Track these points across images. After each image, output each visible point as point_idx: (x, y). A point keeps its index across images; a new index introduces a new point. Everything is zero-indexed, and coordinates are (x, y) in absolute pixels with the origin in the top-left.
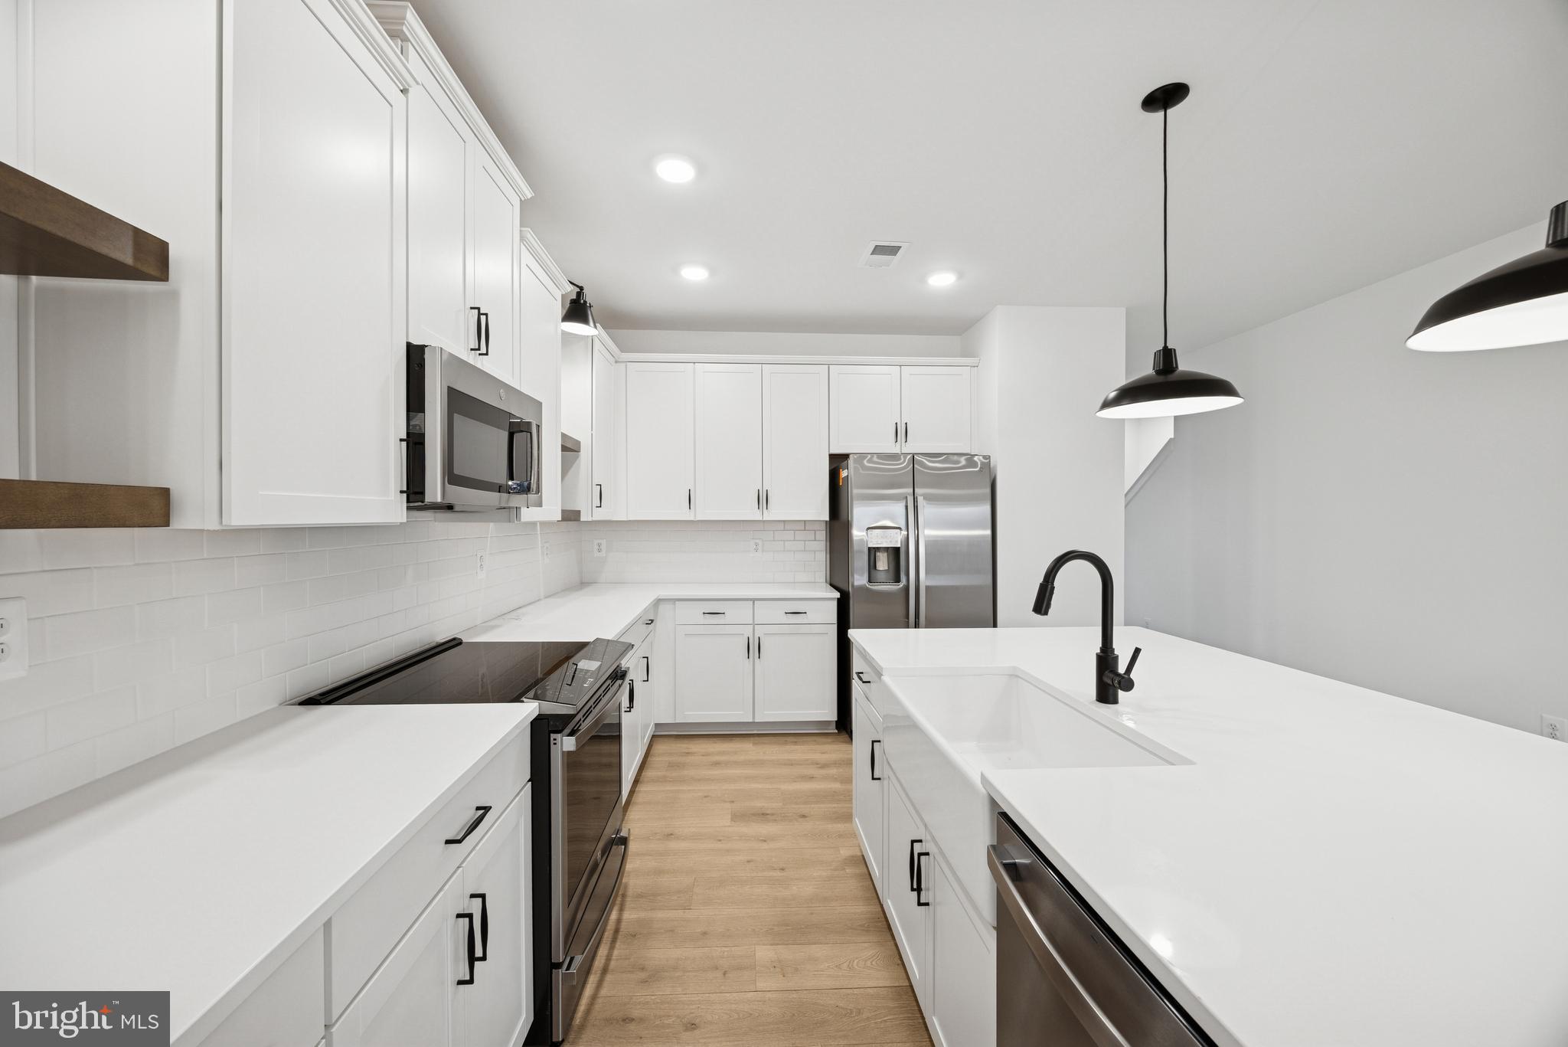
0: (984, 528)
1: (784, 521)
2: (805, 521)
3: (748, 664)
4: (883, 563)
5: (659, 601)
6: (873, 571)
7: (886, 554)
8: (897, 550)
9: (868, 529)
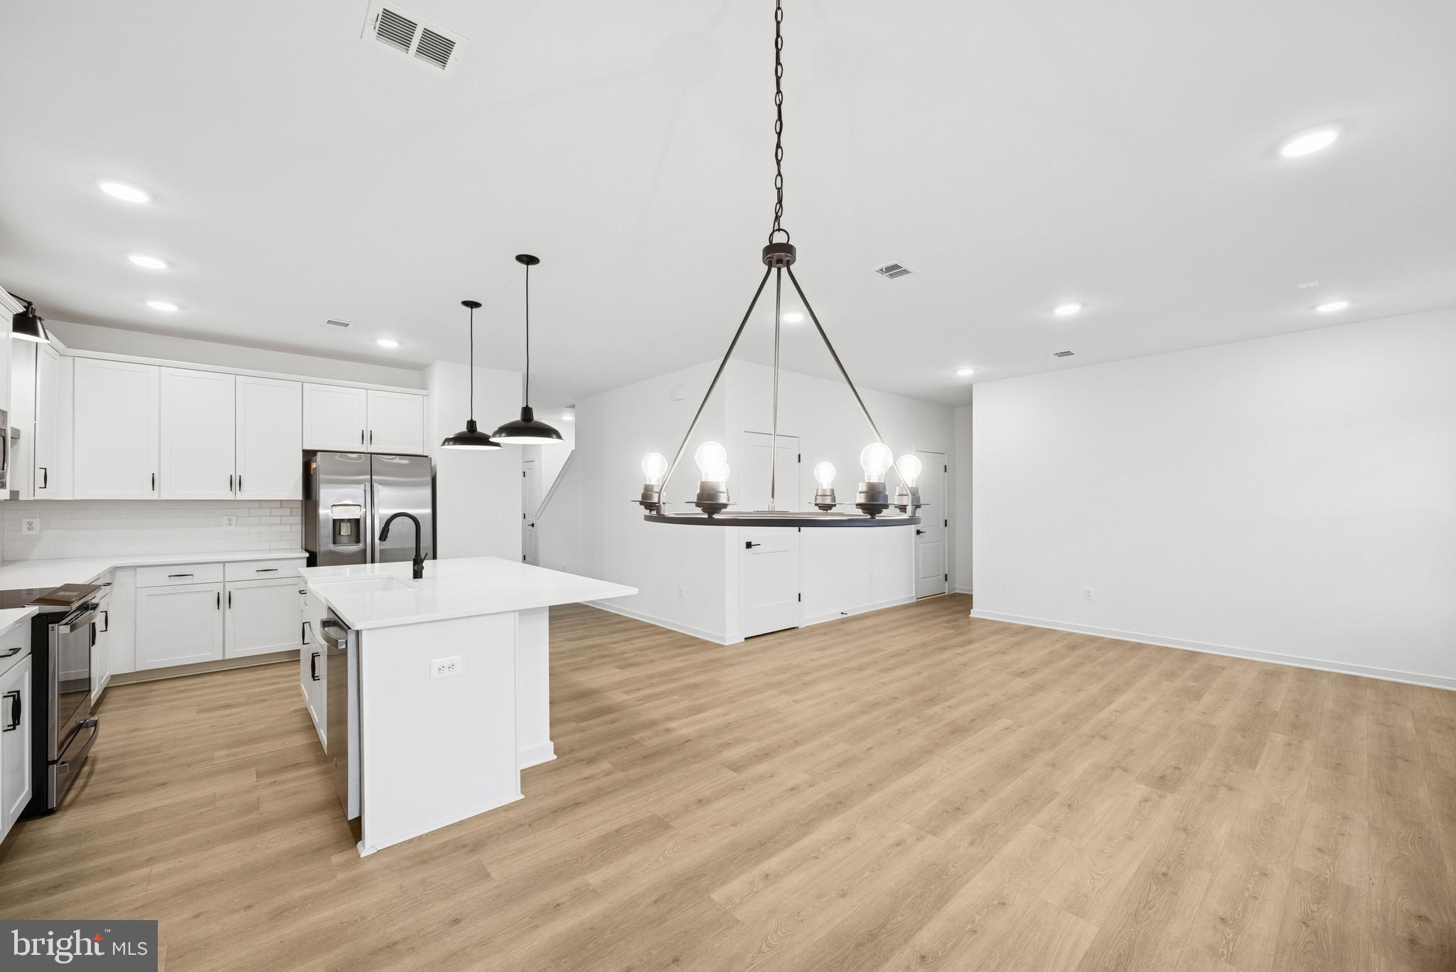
0: (426, 507)
1: (260, 501)
2: (281, 501)
3: (218, 614)
4: (345, 530)
5: (115, 570)
6: (338, 537)
7: (349, 524)
8: (357, 521)
9: (333, 506)
